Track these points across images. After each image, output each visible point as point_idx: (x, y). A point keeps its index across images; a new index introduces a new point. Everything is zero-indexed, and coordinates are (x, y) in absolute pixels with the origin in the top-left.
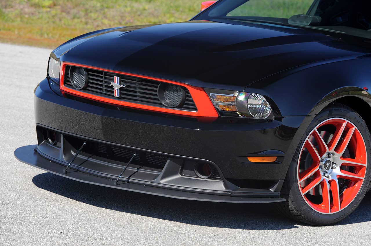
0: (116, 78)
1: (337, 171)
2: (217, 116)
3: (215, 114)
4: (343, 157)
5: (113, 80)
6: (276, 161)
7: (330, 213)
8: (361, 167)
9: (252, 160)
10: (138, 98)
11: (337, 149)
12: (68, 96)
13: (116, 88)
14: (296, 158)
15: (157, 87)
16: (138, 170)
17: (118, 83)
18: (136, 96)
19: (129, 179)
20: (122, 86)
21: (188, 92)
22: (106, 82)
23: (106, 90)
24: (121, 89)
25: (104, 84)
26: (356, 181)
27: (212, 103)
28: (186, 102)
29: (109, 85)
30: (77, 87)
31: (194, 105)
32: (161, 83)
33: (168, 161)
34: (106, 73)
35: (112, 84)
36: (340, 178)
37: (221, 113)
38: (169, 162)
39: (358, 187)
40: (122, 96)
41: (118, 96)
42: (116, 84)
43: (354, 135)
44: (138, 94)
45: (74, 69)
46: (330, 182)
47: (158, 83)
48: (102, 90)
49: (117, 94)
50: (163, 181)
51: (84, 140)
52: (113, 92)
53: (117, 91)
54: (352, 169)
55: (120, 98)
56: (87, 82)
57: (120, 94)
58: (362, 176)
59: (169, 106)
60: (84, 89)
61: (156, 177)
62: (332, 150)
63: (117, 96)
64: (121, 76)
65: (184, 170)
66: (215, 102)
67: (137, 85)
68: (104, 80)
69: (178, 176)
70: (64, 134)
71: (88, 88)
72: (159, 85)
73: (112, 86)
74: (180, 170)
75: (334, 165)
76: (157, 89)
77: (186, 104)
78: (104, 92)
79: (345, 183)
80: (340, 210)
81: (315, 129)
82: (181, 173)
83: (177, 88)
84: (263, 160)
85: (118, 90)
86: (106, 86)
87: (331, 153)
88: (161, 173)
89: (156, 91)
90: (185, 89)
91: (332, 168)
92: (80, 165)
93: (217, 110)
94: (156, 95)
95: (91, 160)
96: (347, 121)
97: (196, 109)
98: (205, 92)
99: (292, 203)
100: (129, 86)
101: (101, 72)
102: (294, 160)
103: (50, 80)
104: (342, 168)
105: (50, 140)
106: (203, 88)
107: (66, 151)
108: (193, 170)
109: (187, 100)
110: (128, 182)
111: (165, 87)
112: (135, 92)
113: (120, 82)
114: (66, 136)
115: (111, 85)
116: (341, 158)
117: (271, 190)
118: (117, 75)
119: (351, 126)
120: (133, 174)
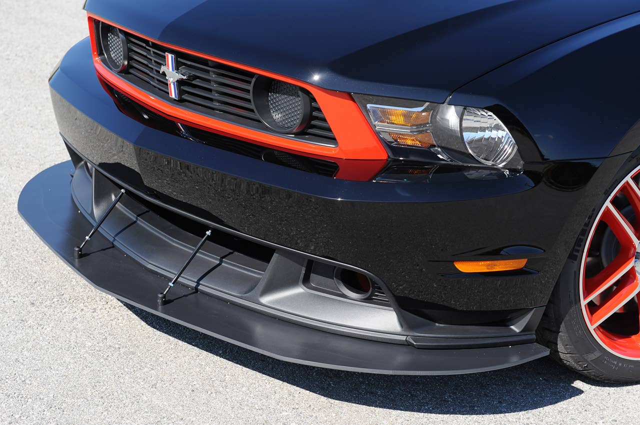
0: (170, 57)
2: (385, 157)
3: (382, 155)
5: (164, 61)
6: (525, 267)
9: (464, 267)
10: (216, 105)
13: (172, 80)
14: (578, 251)
15: (250, 84)
16: (221, 261)
17: (173, 70)
19: (198, 284)
20: (181, 76)
21: (314, 100)
22: (155, 63)
23: (158, 81)
24: (179, 83)
25: (153, 66)
27: (372, 127)
28: (313, 122)
30: (115, 64)
31: (329, 130)
32: (256, 76)
33: (276, 256)
34: (154, 45)
35: (164, 68)
37: (396, 149)
38: (279, 257)
40: (185, 97)
41: (176, 97)
42: (170, 71)
44: (215, 96)
47: (252, 75)
49: (173, 94)
50: (263, 301)
53: (172, 87)
55: (180, 101)
56: (128, 58)
57: (181, 92)
59: (281, 130)
60: (125, 72)
61: (254, 284)
63: (173, 96)
64: (178, 55)
66: (379, 126)
67: (213, 77)
68: (152, 57)
69: (300, 290)
71: (131, 71)
72: (253, 81)
73: (164, 73)
74: (302, 276)
76: (250, 87)
77: (314, 127)
78: (156, 83)
81: (628, 178)
82: (306, 281)
83: (292, 90)
84: (493, 266)
85: (174, 84)
86: (156, 72)
88: (262, 275)
89: (248, 91)
90: (307, 93)
92: (115, 237)
93: (384, 143)
94: (248, 101)
95: (142, 223)
97: (333, 140)
98: (354, 101)
99: (566, 349)
100: (195, 77)
101: (147, 42)
102: (574, 256)
106: (349, 94)
108: (332, 279)
109: (317, 118)
110: (196, 290)
111: (266, 87)
112: (209, 90)
113: (177, 66)
115: (162, 71)
117: (512, 327)
118: (172, 51)
120: (209, 272)
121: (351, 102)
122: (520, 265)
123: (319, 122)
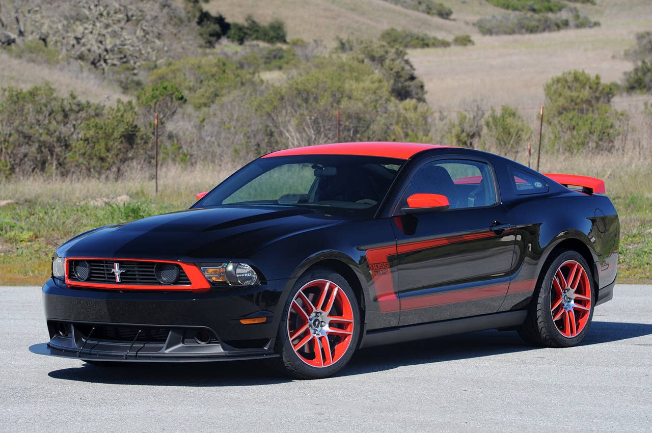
0: (116, 265)
1: (326, 328)
2: (209, 287)
3: (208, 286)
4: (330, 315)
5: (114, 267)
6: (266, 320)
7: (323, 367)
8: (349, 323)
9: (243, 322)
10: (138, 280)
11: (323, 308)
12: (73, 288)
14: (285, 318)
15: (153, 268)
16: (144, 345)
18: (135, 279)
19: (137, 353)
20: (122, 271)
21: (182, 269)
22: (107, 270)
23: (108, 278)
24: (121, 274)
25: (106, 272)
26: (346, 336)
27: (204, 276)
28: (181, 278)
29: (110, 273)
30: (81, 279)
31: (188, 280)
32: (157, 264)
33: (170, 332)
34: (106, 262)
35: (113, 270)
36: (330, 335)
37: (213, 284)
38: (171, 334)
39: (348, 342)
40: (123, 280)
42: (117, 270)
43: (338, 293)
44: (137, 276)
45: (77, 263)
46: (320, 339)
47: (153, 264)
48: (104, 278)
50: (166, 352)
51: (93, 325)
52: (115, 278)
53: (118, 277)
54: (341, 326)
55: (121, 283)
56: (90, 273)
57: (121, 278)
58: (351, 331)
59: (166, 283)
60: (88, 280)
61: (161, 348)
62: (319, 310)
63: (118, 281)
64: (120, 263)
65: (185, 339)
66: (207, 275)
67: (136, 269)
68: (105, 268)
69: (181, 345)
70: (74, 322)
71: (91, 279)
72: (155, 266)
73: (113, 272)
74: (181, 339)
75: (323, 323)
76: (154, 270)
77: (181, 280)
78: (107, 279)
79: (335, 339)
80: (332, 364)
81: (300, 290)
82: (183, 343)
83: (171, 266)
84: (254, 321)
85: (119, 275)
86: (108, 274)
87: (319, 312)
88: (165, 345)
89: (153, 272)
90: (178, 266)
91: (322, 326)
92: (91, 349)
93: (209, 281)
94: (153, 275)
95: (101, 343)
96: (330, 282)
97: (190, 283)
99: (287, 359)
100: (129, 271)
101: (101, 262)
102: (283, 319)
103: (55, 279)
104: (331, 325)
105: (61, 333)
106: (194, 263)
107: (78, 339)
108: (193, 338)
109: (182, 276)
110: (136, 356)
111: (161, 267)
112: (135, 275)
113: (120, 268)
114: (76, 325)
116: (328, 316)
117: (264, 348)
118: (117, 262)
119: (334, 286)
120: (140, 349)
121: (195, 267)
122: (264, 320)
123: (182, 278)
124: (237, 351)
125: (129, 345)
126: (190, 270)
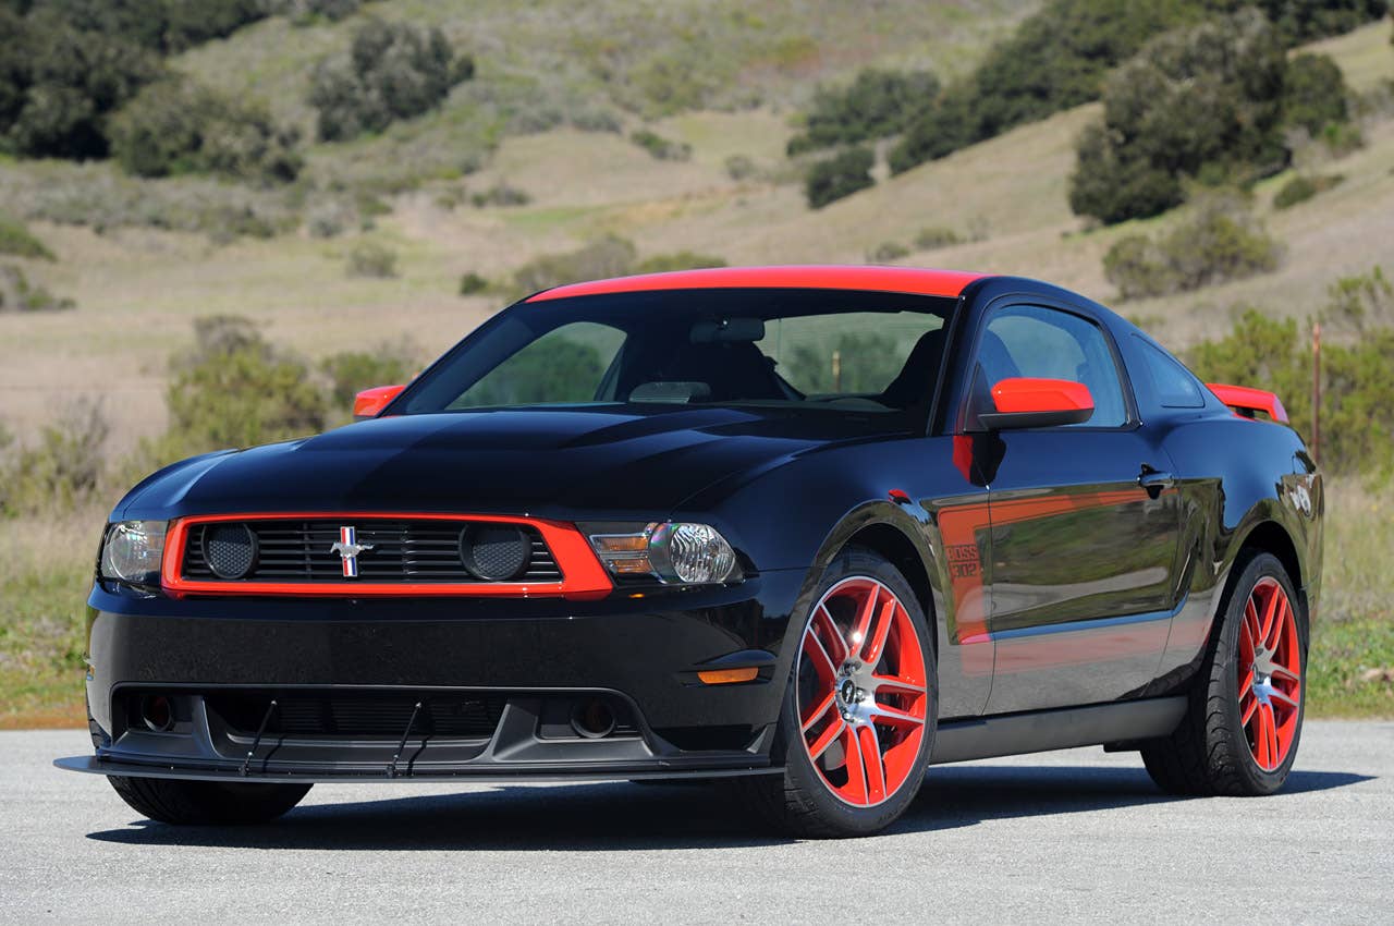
1: (869, 703)
2: (609, 587)
3: (605, 584)
4: (878, 672)
5: (338, 538)
6: (758, 676)
7: (868, 805)
8: (915, 695)
9: (708, 678)
10: (407, 572)
11: (864, 654)
13: (349, 555)
15: (456, 538)
16: (424, 744)
17: (352, 543)
18: (400, 568)
19: (411, 765)
20: (364, 547)
21: (541, 539)
22: (314, 547)
23: (314, 567)
24: (361, 556)
25: (309, 552)
26: (910, 727)
27: (597, 557)
28: (533, 563)
29: (325, 552)
30: (225, 574)
31: (554, 568)
32: (467, 526)
33: (508, 706)
34: (311, 523)
35: (336, 546)
36: (879, 722)
37: (619, 579)
38: (510, 710)
39: (916, 742)
40: (364, 572)
41: (354, 573)
42: (348, 546)
43: (895, 617)
44: (406, 562)
45: (213, 531)
46: (859, 730)
47: (458, 525)
48: (303, 567)
49: (350, 571)
50: (497, 759)
51: (269, 694)
52: (340, 568)
53: (349, 563)
55: (359, 579)
56: (259, 557)
57: (359, 567)
58: (920, 716)
60: (252, 576)
61: (481, 750)
62: (857, 656)
63: (350, 574)
64: (357, 524)
65: (543, 726)
66: (604, 557)
67: (405, 541)
68: (307, 540)
69: (535, 740)
70: (205, 689)
71: (258, 572)
72: (463, 531)
73: (337, 551)
74: (535, 726)
75: (860, 693)
76: (458, 542)
77: (535, 568)
78: (309, 571)
79: (890, 734)
80: (886, 799)
81: (820, 603)
82: (539, 735)
83: (509, 532)
84: (731, 676)
85: (352, 559)
86: (315, 557)
87: (855, 663)
88: (493, 741)
89: (455, 547)
90: (534, 534)
91: (857, 701)
92: (267, 759)
93: (609, 573)
94: (457, 558)
96: (879, 584)
97: (560, 577)
98: (578, 530)
99: (793, 782)
100: (383, 546)
101: (297, 524)
103: (107, 583)
104: (879, 696)
105: (149, 724)
106: (573, 524)
107: (218, 737)
108: (568, 722)
109: (536, 558)
110: (409, 772)
111: (480, 535)
112: (399, 557)
113: (358, 538)
114: (212, 695)
115: (332, 551)
116: (873, 674)
117: (749, 749)
118: (347, 523)
119: (888, 597)
120: (416, 755)
121: (575, 532)
122: (752, 674)
123: (539, 561)
124: (685, 755)
125: (394, 745)
126: (561, 541)
